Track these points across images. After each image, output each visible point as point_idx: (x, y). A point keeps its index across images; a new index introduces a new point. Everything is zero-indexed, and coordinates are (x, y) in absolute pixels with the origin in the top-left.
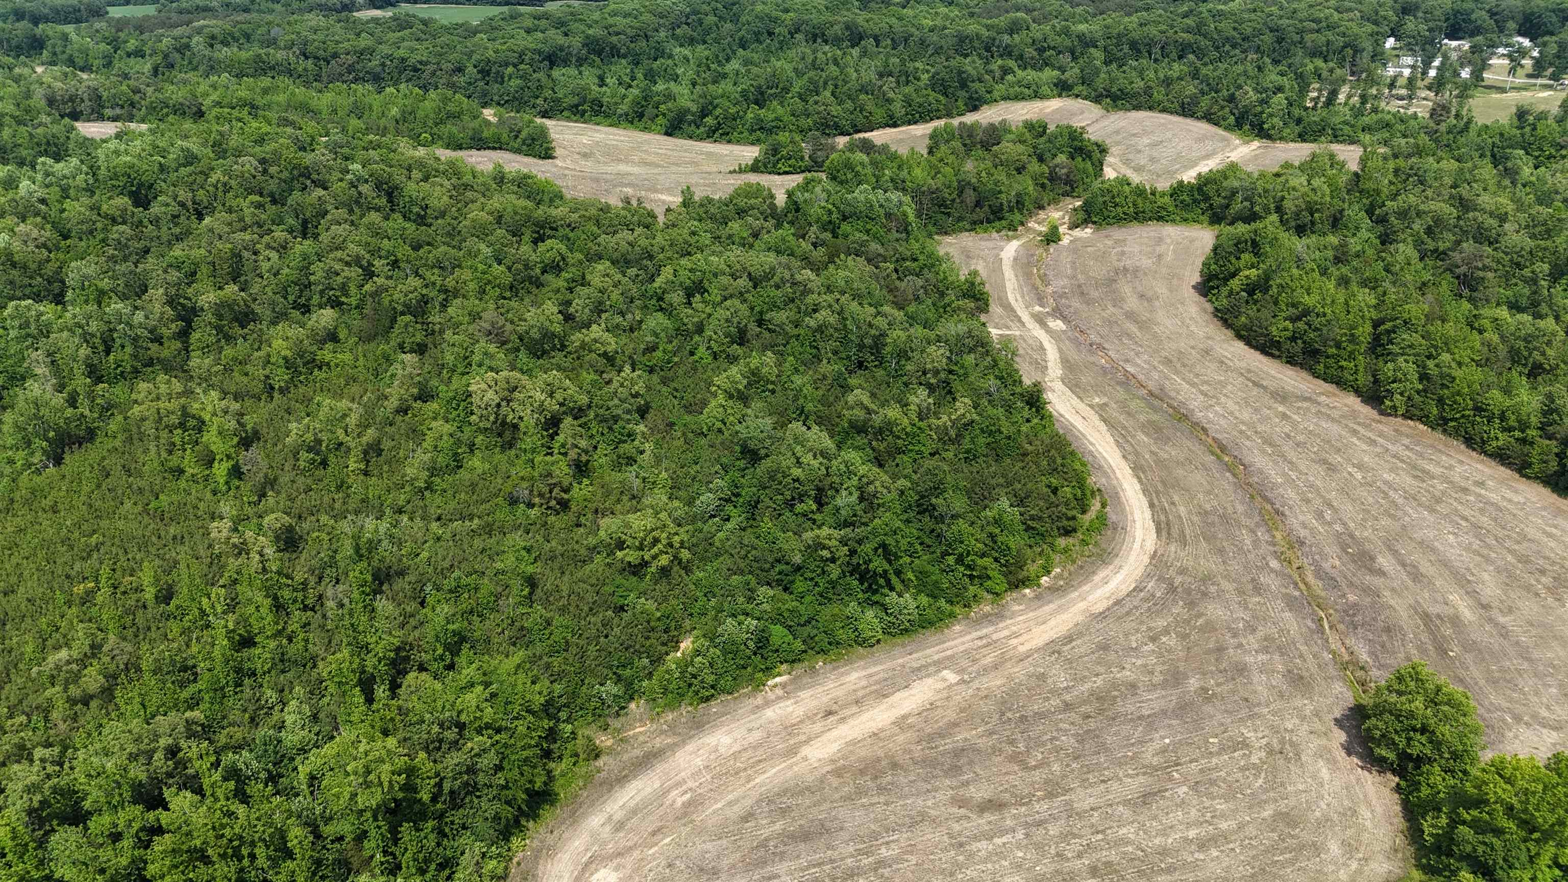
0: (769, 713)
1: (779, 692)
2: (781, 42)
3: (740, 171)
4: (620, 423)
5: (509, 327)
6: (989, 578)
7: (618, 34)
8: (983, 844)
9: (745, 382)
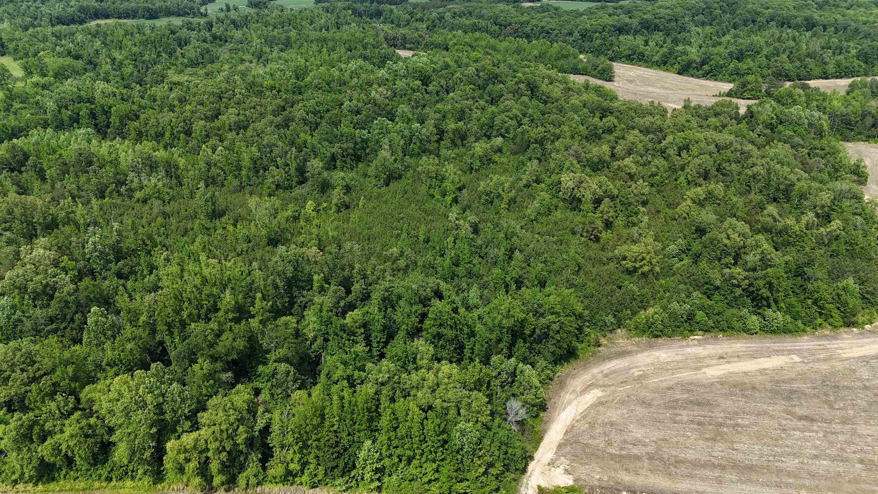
0: (689, 350)
1: (695, 342)
2: (760, 27)
3: (720, 95)
4: (632, 207)
5: (583, 155)
6: (832, 317)
7: (660, 18)
8: (798, 433)
9: (704, 196)
